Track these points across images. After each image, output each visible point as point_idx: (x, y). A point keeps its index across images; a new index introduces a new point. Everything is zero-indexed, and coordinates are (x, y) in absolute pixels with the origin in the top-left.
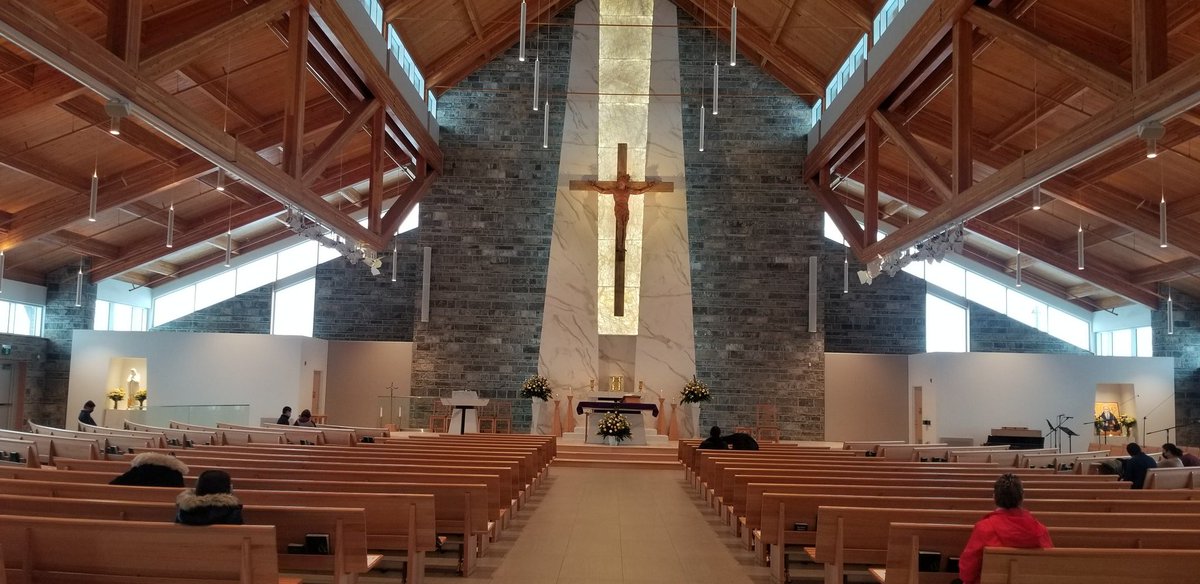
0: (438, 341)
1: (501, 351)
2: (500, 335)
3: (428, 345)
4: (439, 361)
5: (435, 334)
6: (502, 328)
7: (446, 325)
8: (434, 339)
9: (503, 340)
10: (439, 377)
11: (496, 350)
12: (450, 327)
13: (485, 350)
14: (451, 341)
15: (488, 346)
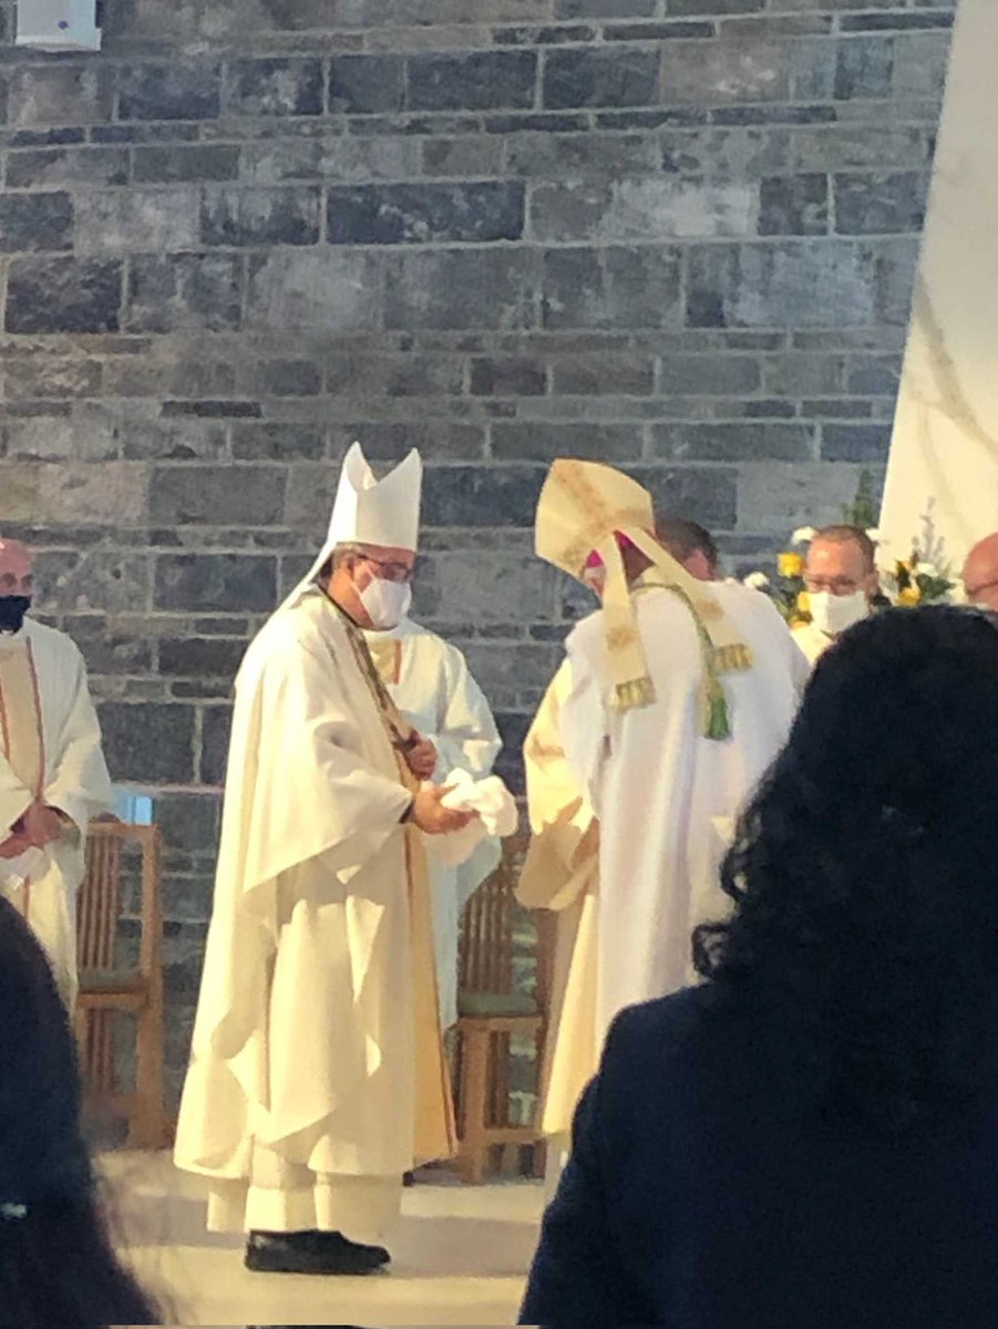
0: (185, 238)
1: (749, 310)
2: (740, 144)
3: (104, 276)
4: (193, 431)
5: (156, 169)
6: (758, 71)
7: (255, 75)
8: (151, 213)
9: (773, 193)
10: (190, 595)
11: (708, 311)
12: (286, 88)
13: (600, 308)
14: (294, 231)
15: (632, 266)
